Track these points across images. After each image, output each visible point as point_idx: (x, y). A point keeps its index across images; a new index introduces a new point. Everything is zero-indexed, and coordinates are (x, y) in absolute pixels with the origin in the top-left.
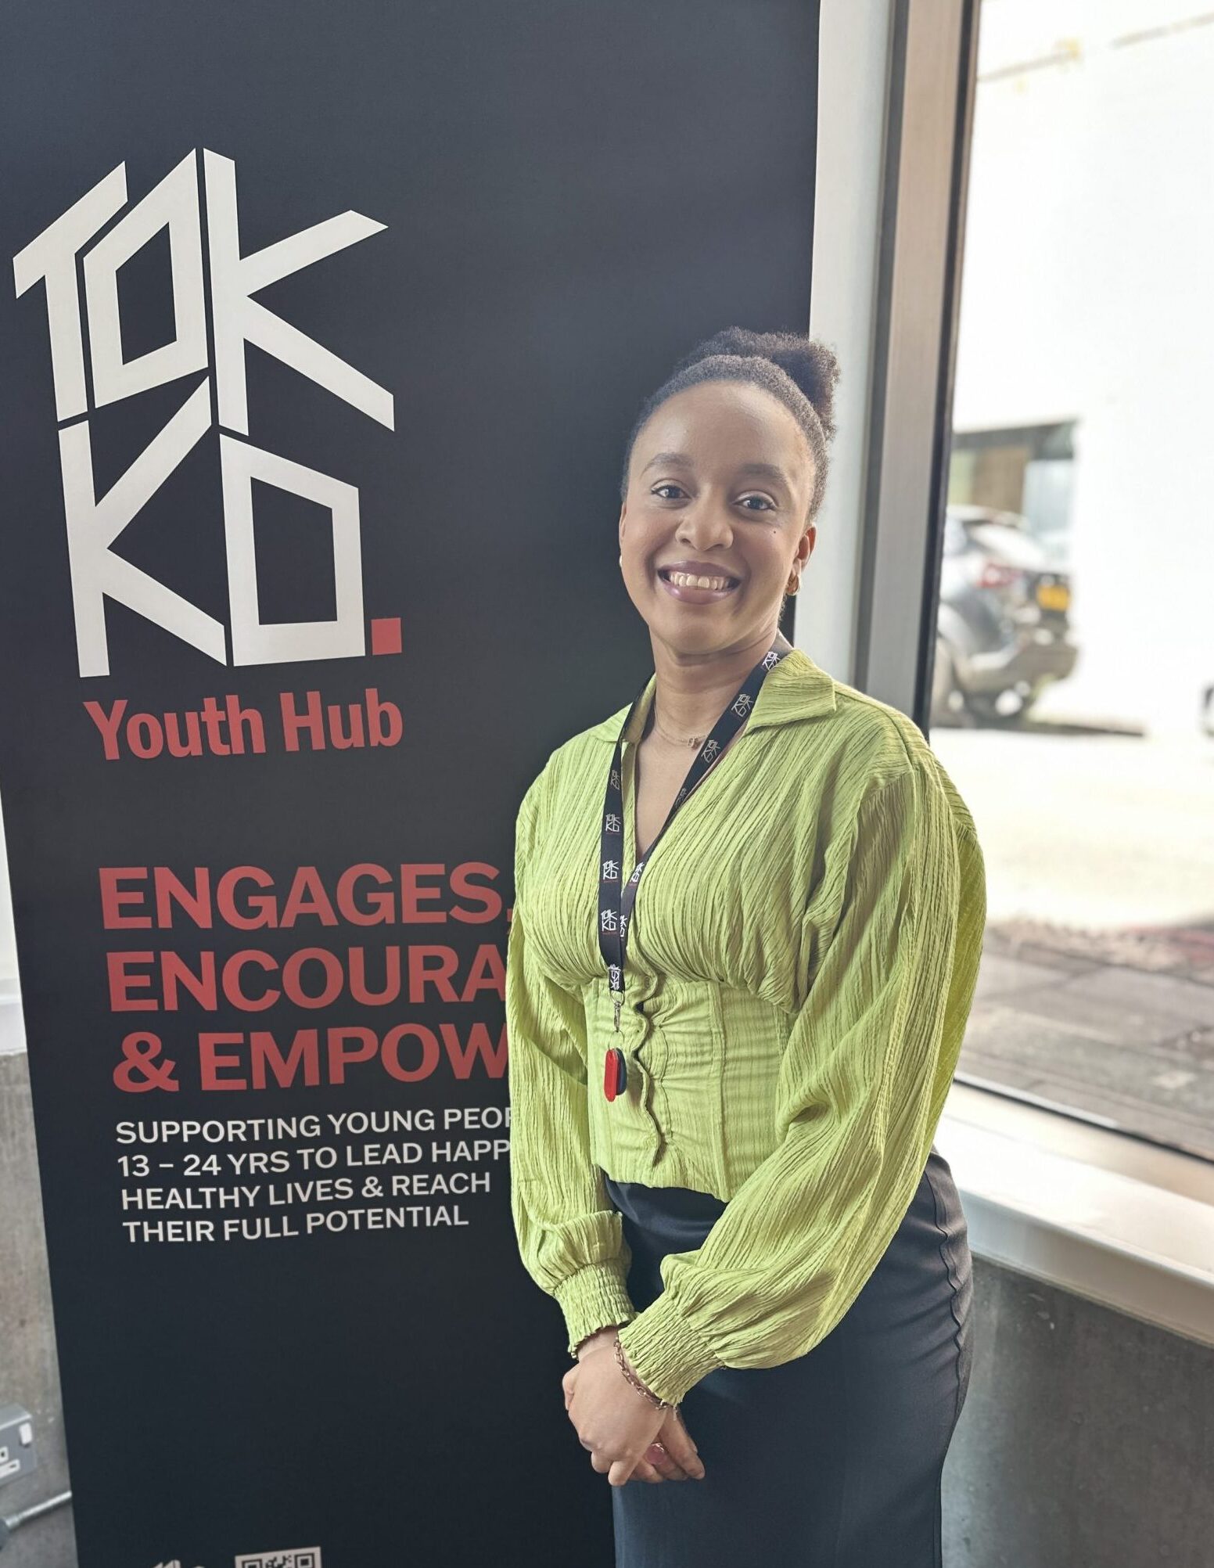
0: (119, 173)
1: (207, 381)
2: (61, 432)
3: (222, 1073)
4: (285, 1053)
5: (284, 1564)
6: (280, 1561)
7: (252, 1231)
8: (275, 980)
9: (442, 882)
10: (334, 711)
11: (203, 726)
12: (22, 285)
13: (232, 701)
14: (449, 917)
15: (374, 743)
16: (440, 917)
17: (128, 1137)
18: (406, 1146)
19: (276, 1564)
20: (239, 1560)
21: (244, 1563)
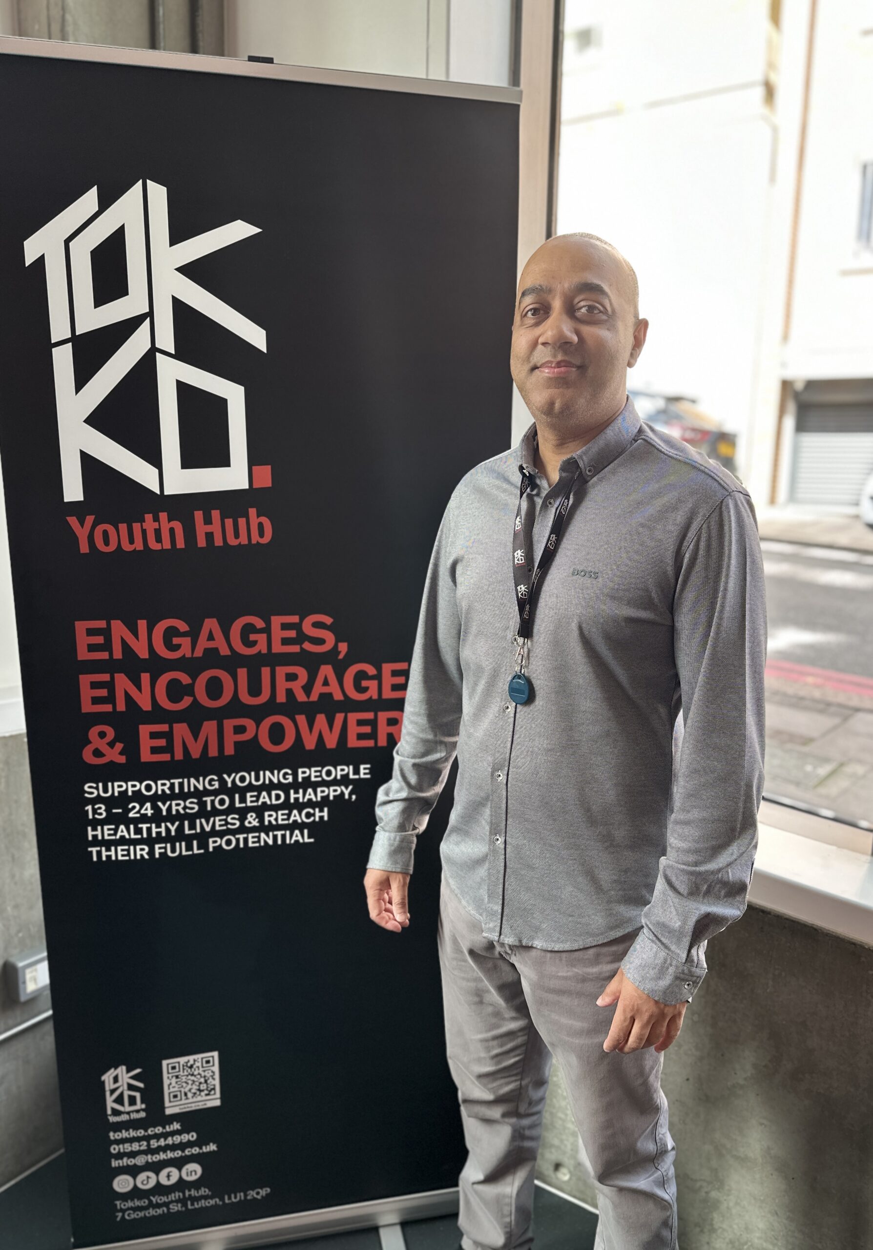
0: (93, 192)
1: (148, 319)
2: (53, 350)
3: (154, 750)
4: (196, 735)
5: (194, 1064)
6: (191, 1062)
7: (173, 851)
8: (189, 690)
9: (297, 627)
10: (229, 522)
11: (144, 532)
12: (30, 259)
13: (163, 516)
14: (302, 648)
15: (254, 542)
16: (296, 649)
17: (92, 793)
18: (274, 793)
19: (189, 1065)
20: (165, 1063)
21: (168, 1065)
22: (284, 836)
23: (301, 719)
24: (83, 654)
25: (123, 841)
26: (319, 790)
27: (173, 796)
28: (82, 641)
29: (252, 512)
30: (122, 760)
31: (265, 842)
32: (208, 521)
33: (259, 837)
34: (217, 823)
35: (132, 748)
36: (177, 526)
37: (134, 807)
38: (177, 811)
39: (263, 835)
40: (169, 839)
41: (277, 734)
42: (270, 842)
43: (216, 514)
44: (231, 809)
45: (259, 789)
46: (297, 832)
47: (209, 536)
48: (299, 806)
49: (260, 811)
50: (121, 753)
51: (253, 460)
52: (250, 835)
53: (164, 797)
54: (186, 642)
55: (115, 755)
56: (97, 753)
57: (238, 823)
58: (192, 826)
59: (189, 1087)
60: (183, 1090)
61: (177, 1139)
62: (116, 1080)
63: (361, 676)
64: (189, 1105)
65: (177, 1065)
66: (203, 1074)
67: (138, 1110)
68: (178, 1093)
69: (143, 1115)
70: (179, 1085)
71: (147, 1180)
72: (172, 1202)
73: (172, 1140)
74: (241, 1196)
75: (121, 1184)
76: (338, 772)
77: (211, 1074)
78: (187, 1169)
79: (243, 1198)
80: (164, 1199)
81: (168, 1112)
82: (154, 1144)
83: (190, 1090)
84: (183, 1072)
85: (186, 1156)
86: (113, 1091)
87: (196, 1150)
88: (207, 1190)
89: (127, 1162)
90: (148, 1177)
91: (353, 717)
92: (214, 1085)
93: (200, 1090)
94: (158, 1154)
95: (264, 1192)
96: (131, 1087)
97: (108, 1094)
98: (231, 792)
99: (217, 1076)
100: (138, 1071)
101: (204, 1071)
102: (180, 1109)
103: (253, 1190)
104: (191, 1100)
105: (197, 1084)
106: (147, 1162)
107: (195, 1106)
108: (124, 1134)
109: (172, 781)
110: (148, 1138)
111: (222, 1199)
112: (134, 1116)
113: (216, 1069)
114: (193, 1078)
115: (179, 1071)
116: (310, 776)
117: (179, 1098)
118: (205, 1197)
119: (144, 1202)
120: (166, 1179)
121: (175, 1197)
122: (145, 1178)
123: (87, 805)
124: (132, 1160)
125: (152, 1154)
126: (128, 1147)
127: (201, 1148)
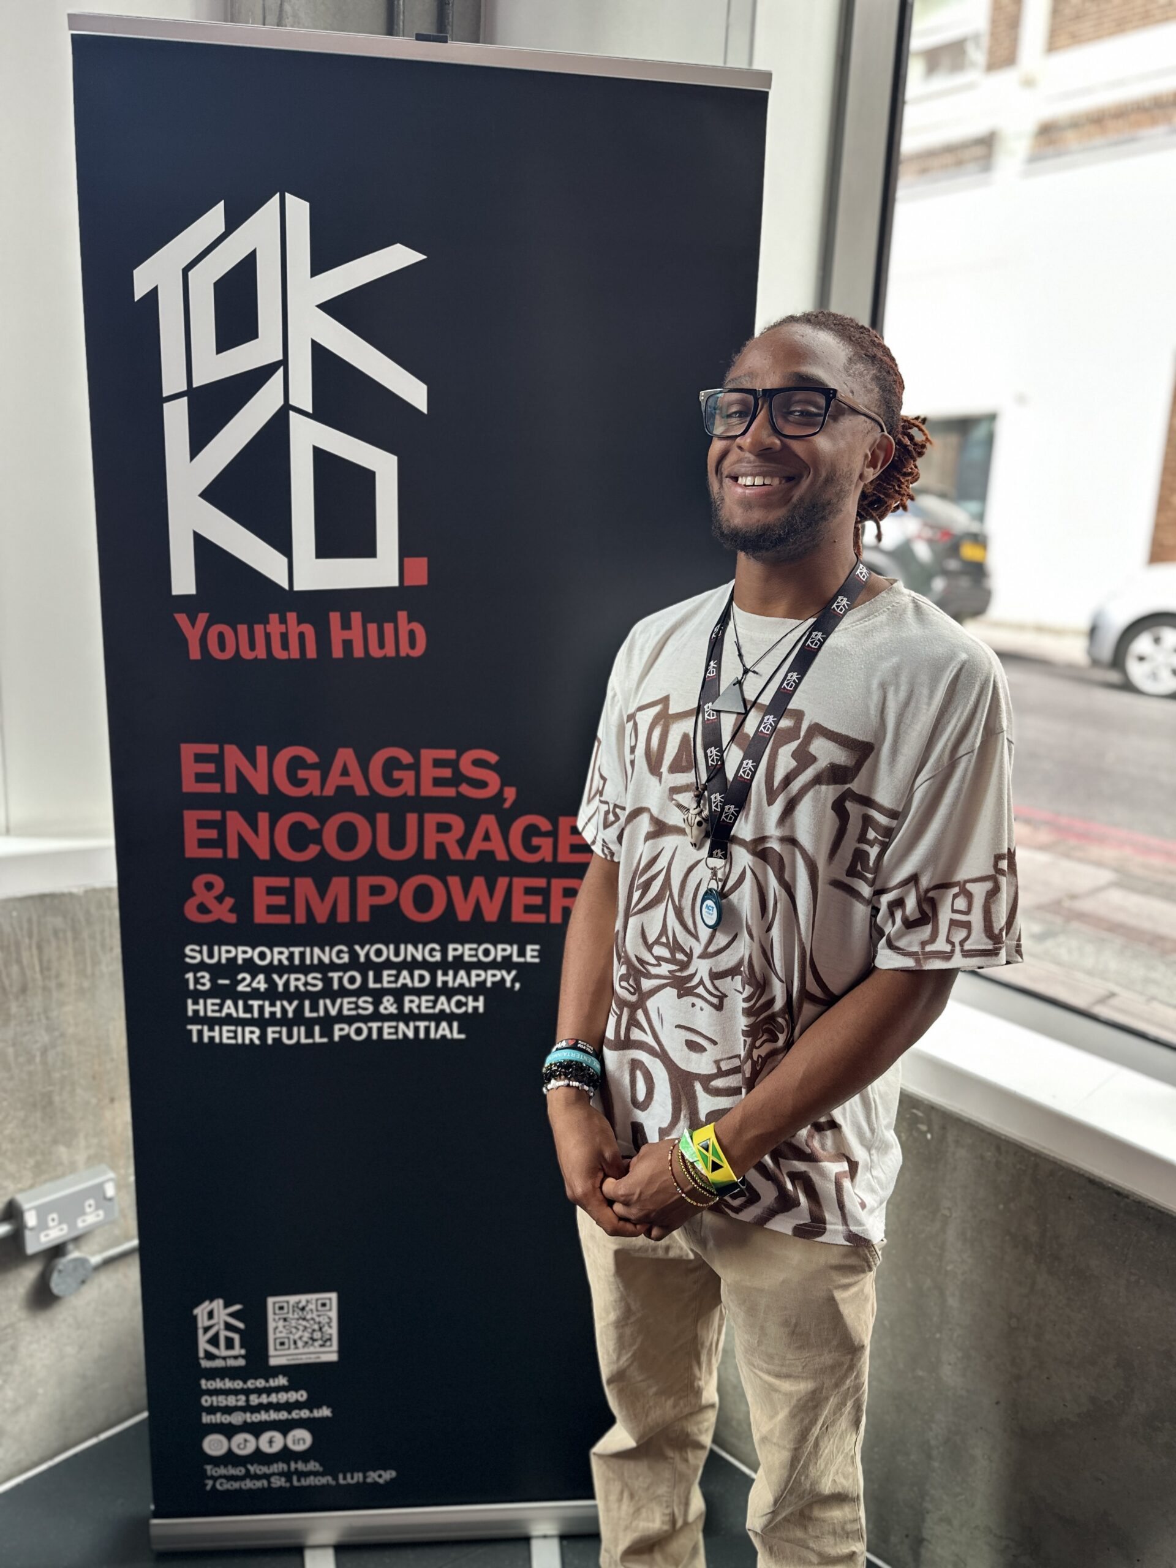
0: (220, 208)
1: (281, 369)
2: (165, 405)
3: (271, 909)
4: (322, 893)
5: (307, 1305)
6: (303, 1303)
7: (290, 1037)
8: (316, 837)
9: (453, 764)
10: (372, 628)
11: (268, 636)
12: (140, 291)
13: (292, 617)
14: (458, 793)
15: (403, 654)
16: (450, 792)
17: (193, 958)
18: (417, 973)
19: (301, 1306)
20: (271, 1300)
21: (274, 1303)
22: (427, 1029)
23: (454, 882)
24: (189, 785)
25: (229, 1020)
26: (474, 973)
27: (292, 969)
28: (189, 768)
29: (402, 616)
30: (232, 918)
31: (405, 1034)
32: (346, 625)
33: (396, 1028)
34: (346, 1006)
35: (244, 907)
36: (308, 630)
37: (244, 979)
38: (297, 987)
39: (402, 1026)
40: (282, 1020)
41: (423, 899)
42: (411, 1034)
43: (356, 617)
44: (363, 990)
45: (399, 967)
46: (444, 1024)
47: (348, 645)
48: (449, 992)
49: (399, 994)
50: (231, 910)
51: (405, 550)
52: (386, 1025)
53: (281, 969)
54: (314, 776)
55: (224, 912)
56: (203, 909)
57: (371, 1009)
58: (314, 1008)
59: (300, 1333)
60: (292, 1337)
61: (283, 1397)
62: (211, 1315)
63: (531, 831)
64: (299, 1357)
65: (285, 1305)
66: (317, 1319)
67: (235, 1356)
68: (286, 1341)
69: (241, 1362)
70: (287, 1330)
71: (245, 1445)
72: (274, 1474)
73: (277, 1397)
74: (358, 1477)
75: (214, 1445)
76: (499, 952)
77: (327, 1320)
78: (294, 1436)
79: (361, 1480)
80: (265, 1470)
81: (273, 1362)
82: (254, 1400)
83: (301, 1338)
84: (293, 1314)
85: (293, 1420)
86: (206, 1329)
87: (305, 1414)
88: (317, 1465)
89: (221, 1419)
90: (246, 1441)
91: (520, 883)
92: (331, 1335)
93: (313, 1340)
94: (259, 1412)
95: (389, 1475)
96: (228, 1327)
97: (200, 1332)
98: (364, 968)
99: (335, 1324)
100: (237, 1307)
101: (319, 1316)
102: (288, 1360)
103: (374, 1471)
104: (301, 1350)
105: (310, 1330)
106: (245, 1422)
107: (307, 1358)
108: (218, 1384)
109: (292, 949)
110: (247, 1392)
111: (336, 1478)
112: (231, 1363)
113: (334, 1314)
114: (304, 1323)
115: (288, 1313)
116: (462, 956)
117: (286, 1346)
118: (315, 1474)
119: (239, 1471)
120: (267, 1445)
121: (278, 1468)
122: (242, 1441)
123: (188, 972)
124: (227, 1416)
125: (252, 1412)
126: (222, 1401)
127: (311, 1411)
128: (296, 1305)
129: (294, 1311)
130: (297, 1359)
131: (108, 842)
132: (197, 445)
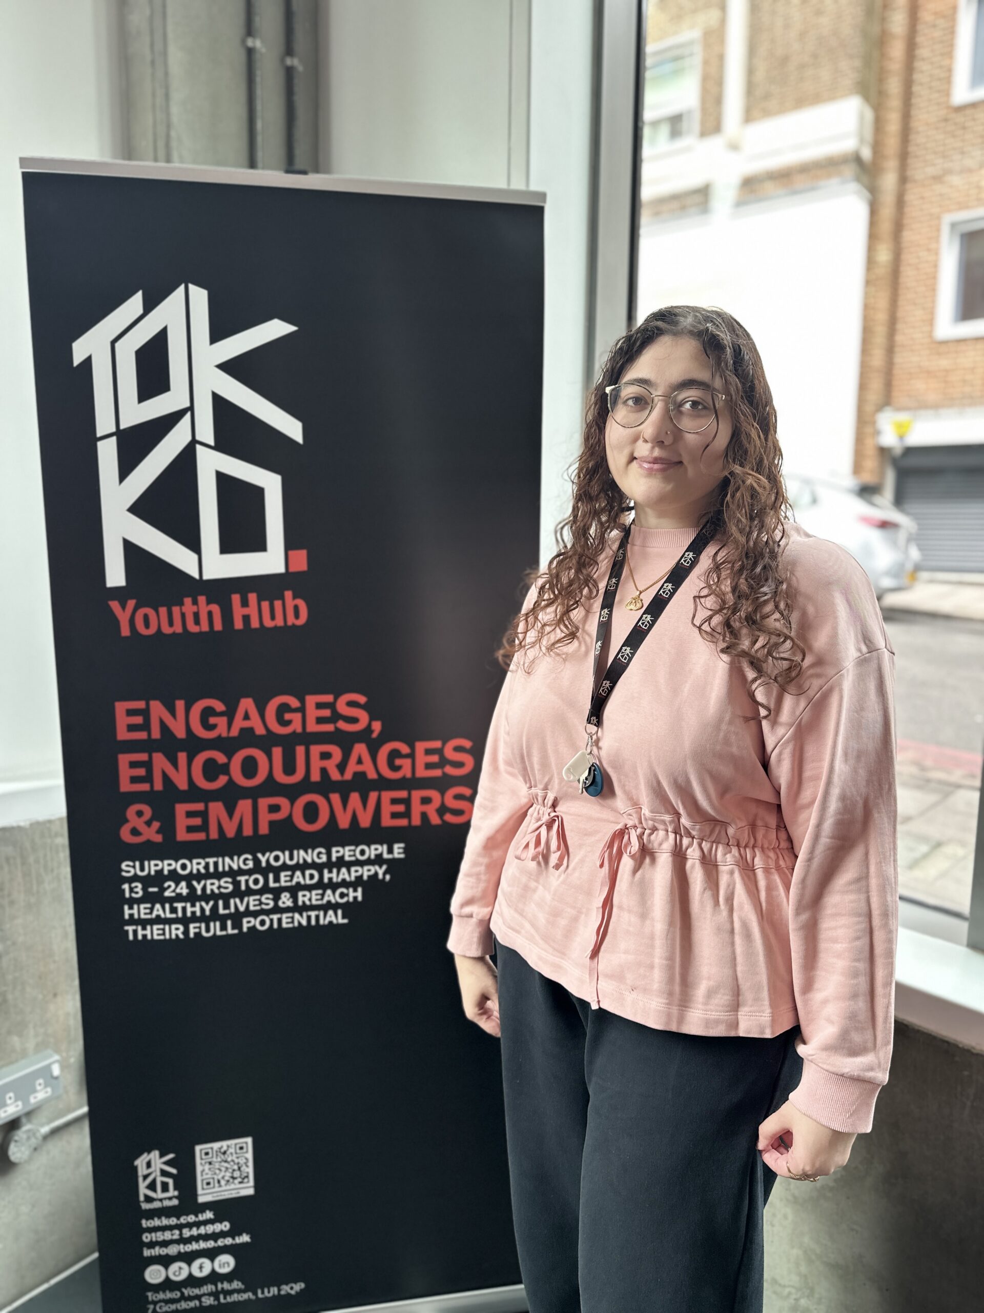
0: (139, 296)
1: (189, 414)
2: (98, 443)
3: (190, 829)
4: (231, 814)
5: (228, 1150)
6: (225, 1148)
7: (208, 930)
8: (225, 769)
10: (265, 605)
11: (183, 616)
12: (78, 359)
13: (202, 599)
14: (336, 728)
17: (128, 872)
18: (308, 872)
19: (223, 1150)
20: (198, 1148)
21: (201, 1150)
22: (317, 917)
23: (335, 798)
24: (122, 734)
25: (158, 920)
26: (353, 869)
27: (208, 876)
28: (122, 721)
29: (288, 594)
30: (158, 838)
31: (299, 923)
32: (245, 603)
33: (293, 918)
34: (252, 903)
35: (168, 828)
36: (215, 609)
37: (169, 887)
38: (212, 891)
39: (297, 916)
40: (204, 919)
41: (311, 812)
42: (304, 922)
43: (252, 597)
44: (265, 889)
45: (293, 869)
46: (331, 913)
47: (246, 619)
48: (333, 886)
49: (294, 891)
50: (158, 832)
51: (290, 544)
52: (284, 916)
53: (199, 877)
54: (222, 722)
55: (152, 834)
56: (135, 832)
57: (272, 904)
58: (226, 906)
59: (222, 1174)
60: (216, 1177)
61: (210, 1229)
62: (149, 1165)
63: (394, 754)
64: (223, 1193)
65: (210, 1151)
66: (236, 1161)
67: (170, 1197)
68: (211, 1181)
69: (175, 1202)
70: (213, 1171)
71: (179, 1271)
72: (204, 1295)
73: (205, 1229)
74: (274, 1291)
75: (153, 1274)
76: (372, 851)
77: (244, 1161)
78: (220, 1261)
79: (276, 1292)
80: (197, 1291)
81: (201, 1199)
82: (187, 1233)
83: (223, 1178)
84: (217, 1158)
85: (219, 1247)
86: (145, 1177)
87: (228, 1241)
88: (240, 1284)
89: (159, 1252)
90: (180, 1268)
91: (387, 796)
92: (248, 1173)
93: (233, 1178)
94: (190, 1243)
95: (298, 1287)
96: (164, 1173)
97: (140, 1179)
98: (264, 872)
99: (251, 1164)
100: (171, 1156)
101: (238, 1158)
102: (213, 1197)
103: (287, 1284)
104: (224, 1188)
105: (230, 1170)
106: (179, 1253)
107: (229, 1194)
108: (156, 1222)
109: (207, 860)
110: (180, 1227)
111: (255, 1293)
112: (167, 1203)
113: (250, 1155)
114: (226, 1165)
115: (212, 1157)
116: (343, 857)
117: (212, 1185)
118: (239, 1291)
119: (176, 1295)
120: (198, 1270)
121: (207, 1289)
122: (177, 1269)
123: (124, 883)
124: (164, 1249)
125: (185, 1244)
126: (159, 1236)
127: (234, 1239)
128: (218, 1150)
129: (217, 1155)
130: (221, 1195)
131: (59, 781)
132: (124, 473)
